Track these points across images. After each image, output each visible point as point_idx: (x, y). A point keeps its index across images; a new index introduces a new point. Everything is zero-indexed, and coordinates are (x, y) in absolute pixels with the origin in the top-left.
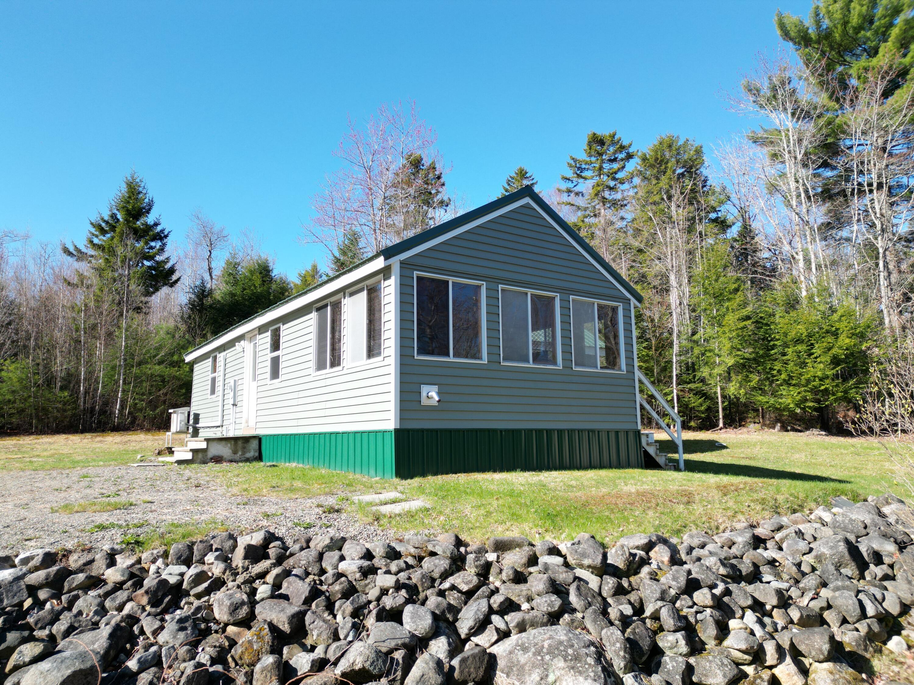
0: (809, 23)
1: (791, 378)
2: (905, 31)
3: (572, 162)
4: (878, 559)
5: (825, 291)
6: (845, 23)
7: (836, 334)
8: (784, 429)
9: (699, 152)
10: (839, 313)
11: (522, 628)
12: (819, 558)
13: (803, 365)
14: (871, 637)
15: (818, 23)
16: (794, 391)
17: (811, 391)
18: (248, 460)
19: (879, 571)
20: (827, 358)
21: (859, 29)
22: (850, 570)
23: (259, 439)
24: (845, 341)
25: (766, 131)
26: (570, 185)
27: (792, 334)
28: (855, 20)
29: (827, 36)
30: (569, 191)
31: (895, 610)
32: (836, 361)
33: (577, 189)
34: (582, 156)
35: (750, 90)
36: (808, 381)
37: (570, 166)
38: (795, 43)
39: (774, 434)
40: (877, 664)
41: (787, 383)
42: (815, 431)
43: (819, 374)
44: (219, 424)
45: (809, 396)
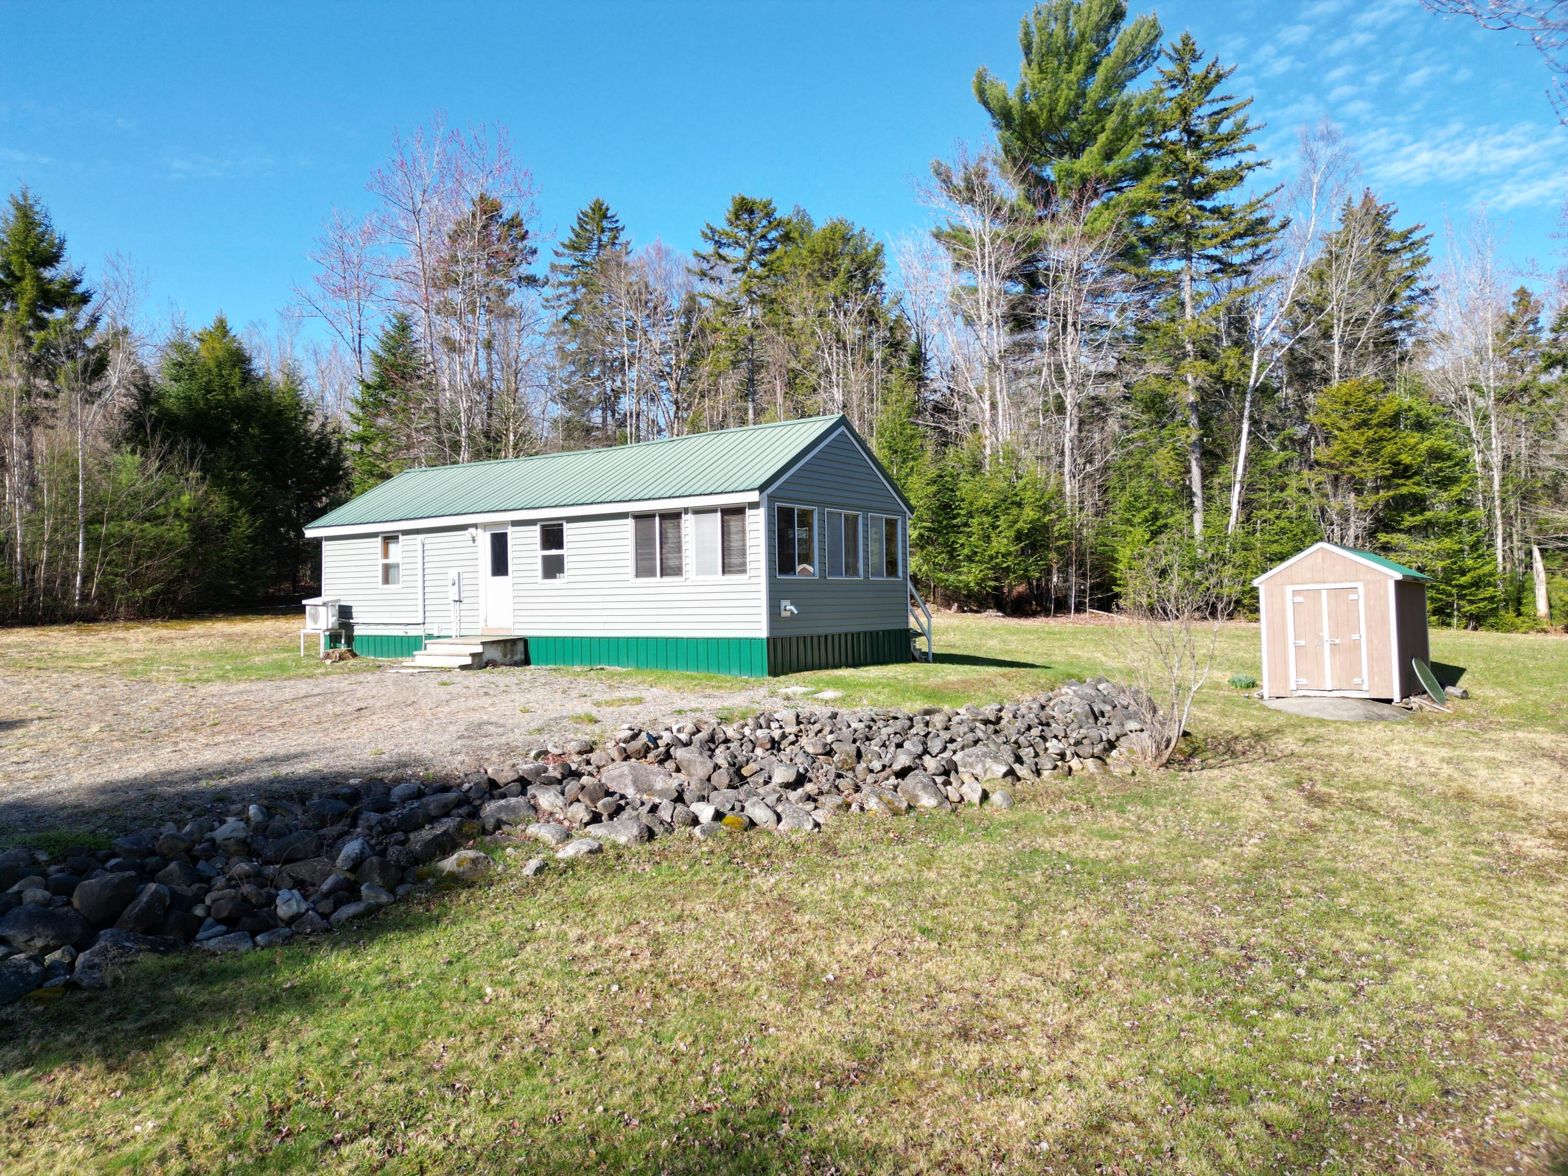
0: (1014, 101)
1: (975, 553)
2: (1111, 142)
3: (708, 232)
4: (1103, 714)
5: (1013, 456)
6: (1051, 110)
7: (1019, 505)
8: (961, 610)
9: (878, 251)
10: (1024, 480)
11: (963, 748)
12: (1075, 714)
13: (987, 538)
14: (1105, 750)
15: (1023, 101)
16: (975, 569)
17: (993, 568)
18: (516, 664)
19: (1104, 720)
20: (1012, 533)
21: (1065, 119)
22: (1091, 720)
23: (525, 641)
24: (1029, 513)
25: (952, 227)
26: (705, 266)
27: (980, 503)
28: (1061, 108)
29: (1030, 120)
30: (703, 274)
31: (1113, 739)
32: (1019, 537)
33: (713, 273)
34: (721, 224)
35: (938, 174)
36: (991, 558)
37: (705, 236)
38: (993, 116)
39: (951, 616)
40: (1108, 761)
41: (970, 559)
42: (991, 612)
43: (1003, 550)
44: (421, 621)
45: (991, 574)
